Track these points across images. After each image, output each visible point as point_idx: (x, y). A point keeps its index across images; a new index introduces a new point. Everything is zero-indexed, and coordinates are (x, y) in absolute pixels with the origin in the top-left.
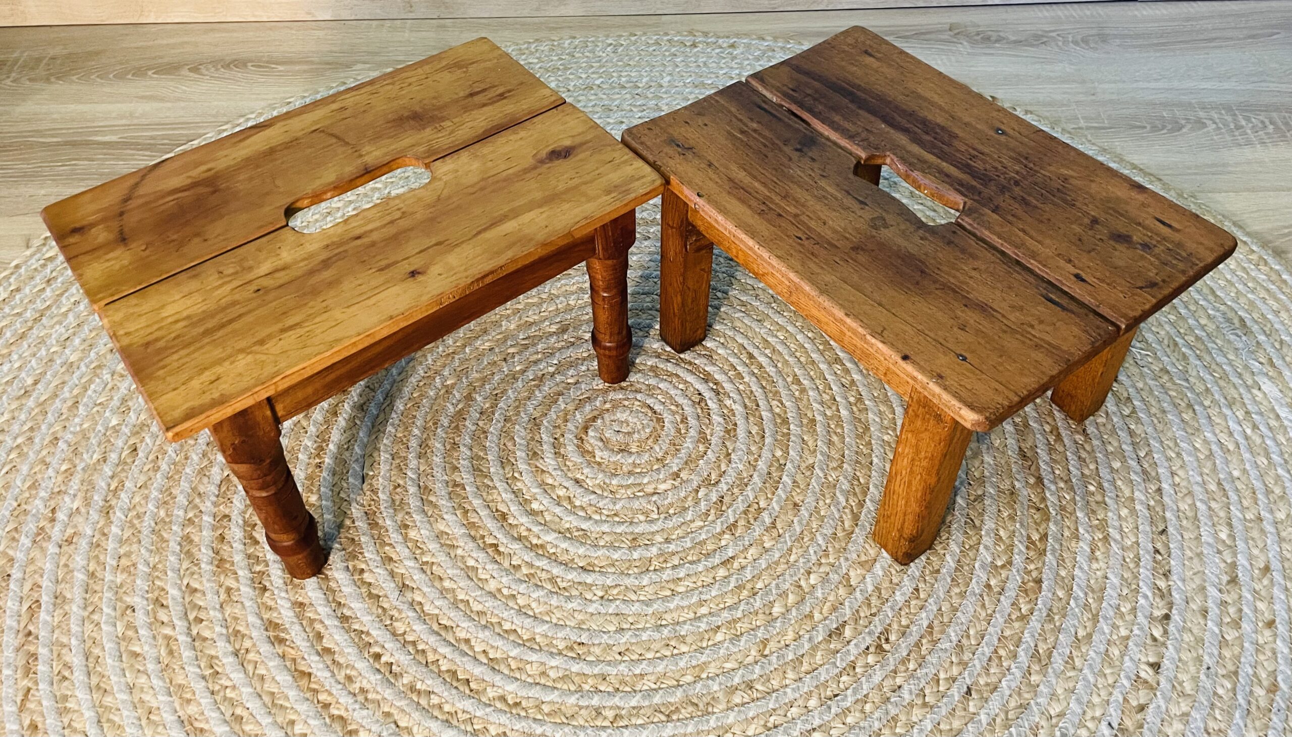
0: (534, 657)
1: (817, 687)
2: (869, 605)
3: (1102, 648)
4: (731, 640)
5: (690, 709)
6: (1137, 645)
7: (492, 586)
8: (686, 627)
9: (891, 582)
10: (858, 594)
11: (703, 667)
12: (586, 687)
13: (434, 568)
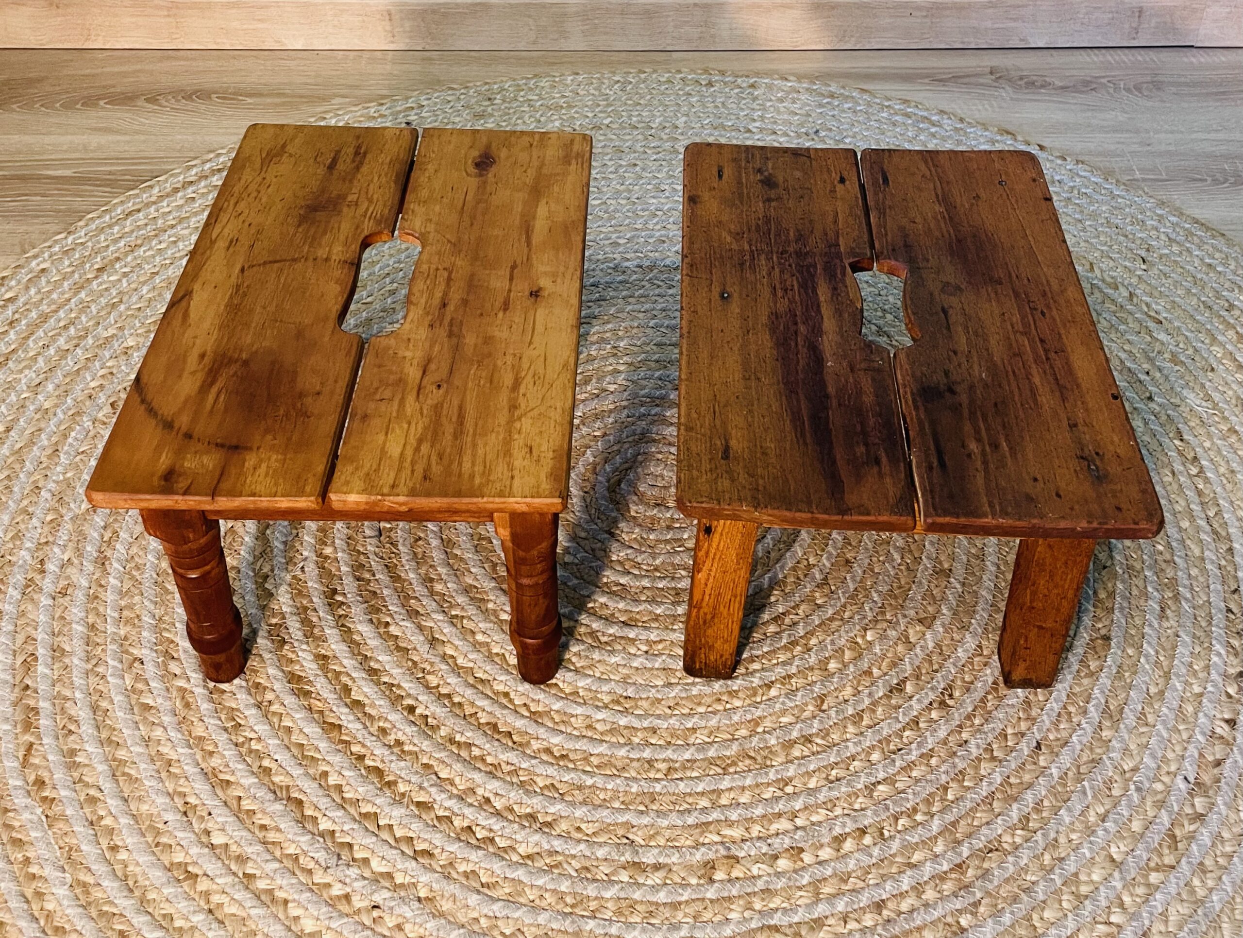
0: (579, 710)
1: (880, 741)
2: (931, 662)
3: (1175, 704)
4: (787, 695)
5: (748, 762)
6: (1210, 701)
8: (738, 682)
9: (952, 639)
10: (918, 650)
11: (756, 722)
12: (636, 740)
13: (465, 621)
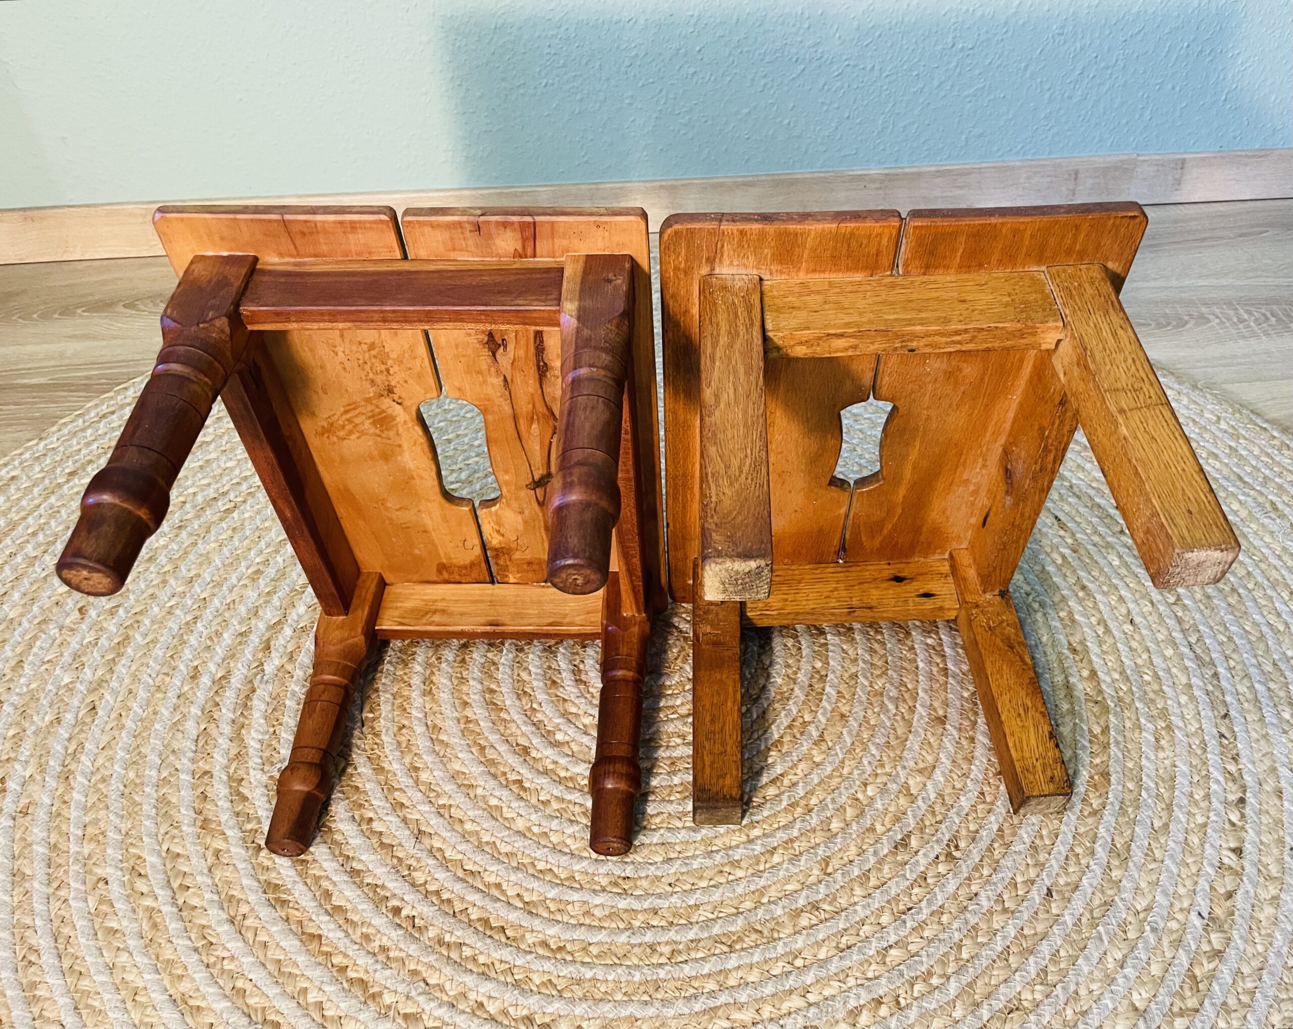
0: (575, 896)
1: (888, 902)
2: (933, 813)
3: (1181, 837)
4: (790, 860)
5: (754, 936)
6: (1215, 831)
7: (520, 824)
8: (740, 851)
9: (954, 788)
10: (920, 802)
11: (762, 892)
12: (637, 924)
13: (453, 810)
